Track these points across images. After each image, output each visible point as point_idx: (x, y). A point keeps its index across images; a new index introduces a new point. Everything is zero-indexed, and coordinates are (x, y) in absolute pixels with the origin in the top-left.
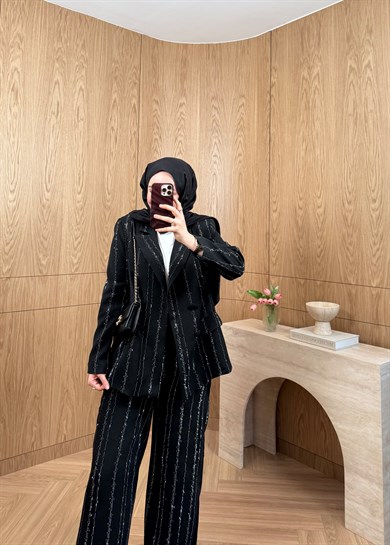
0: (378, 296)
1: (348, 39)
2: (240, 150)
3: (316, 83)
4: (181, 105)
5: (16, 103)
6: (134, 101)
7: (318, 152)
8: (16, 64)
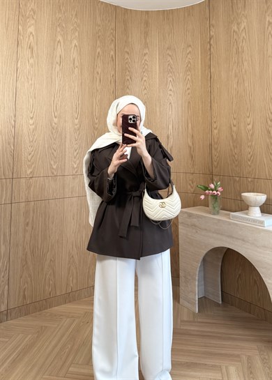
2: (188, 86)
3: (244, 34)
4: (145, 55)
5: (32, 57)
6: (112, 53)
8: (31, 29)
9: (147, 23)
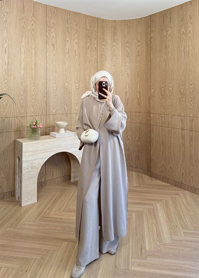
0: (192, 120)
1: (182, 20)
2: (138, 64)
3: (169, 38)
4: (114, 46)
5: (54, 50)
6: (96, 45)
7: (170, 65)
8: (53, 34)
9: (115, 28)
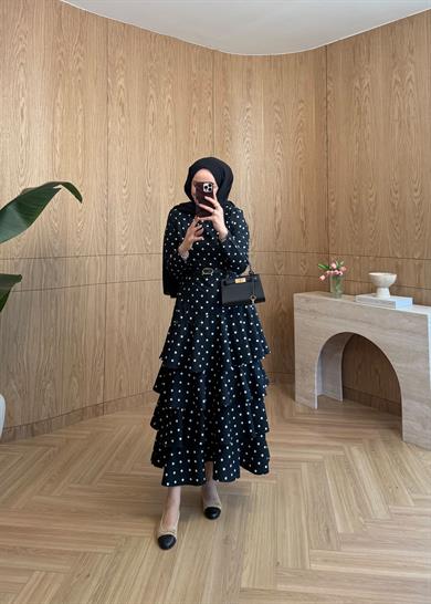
0: (420, 266)
1: (394, 56)
2: (300, 149)
3: (367, 92)
4: (248, 110)
5: (123, 115)
7: (369, 149)
8: (121, 82)
